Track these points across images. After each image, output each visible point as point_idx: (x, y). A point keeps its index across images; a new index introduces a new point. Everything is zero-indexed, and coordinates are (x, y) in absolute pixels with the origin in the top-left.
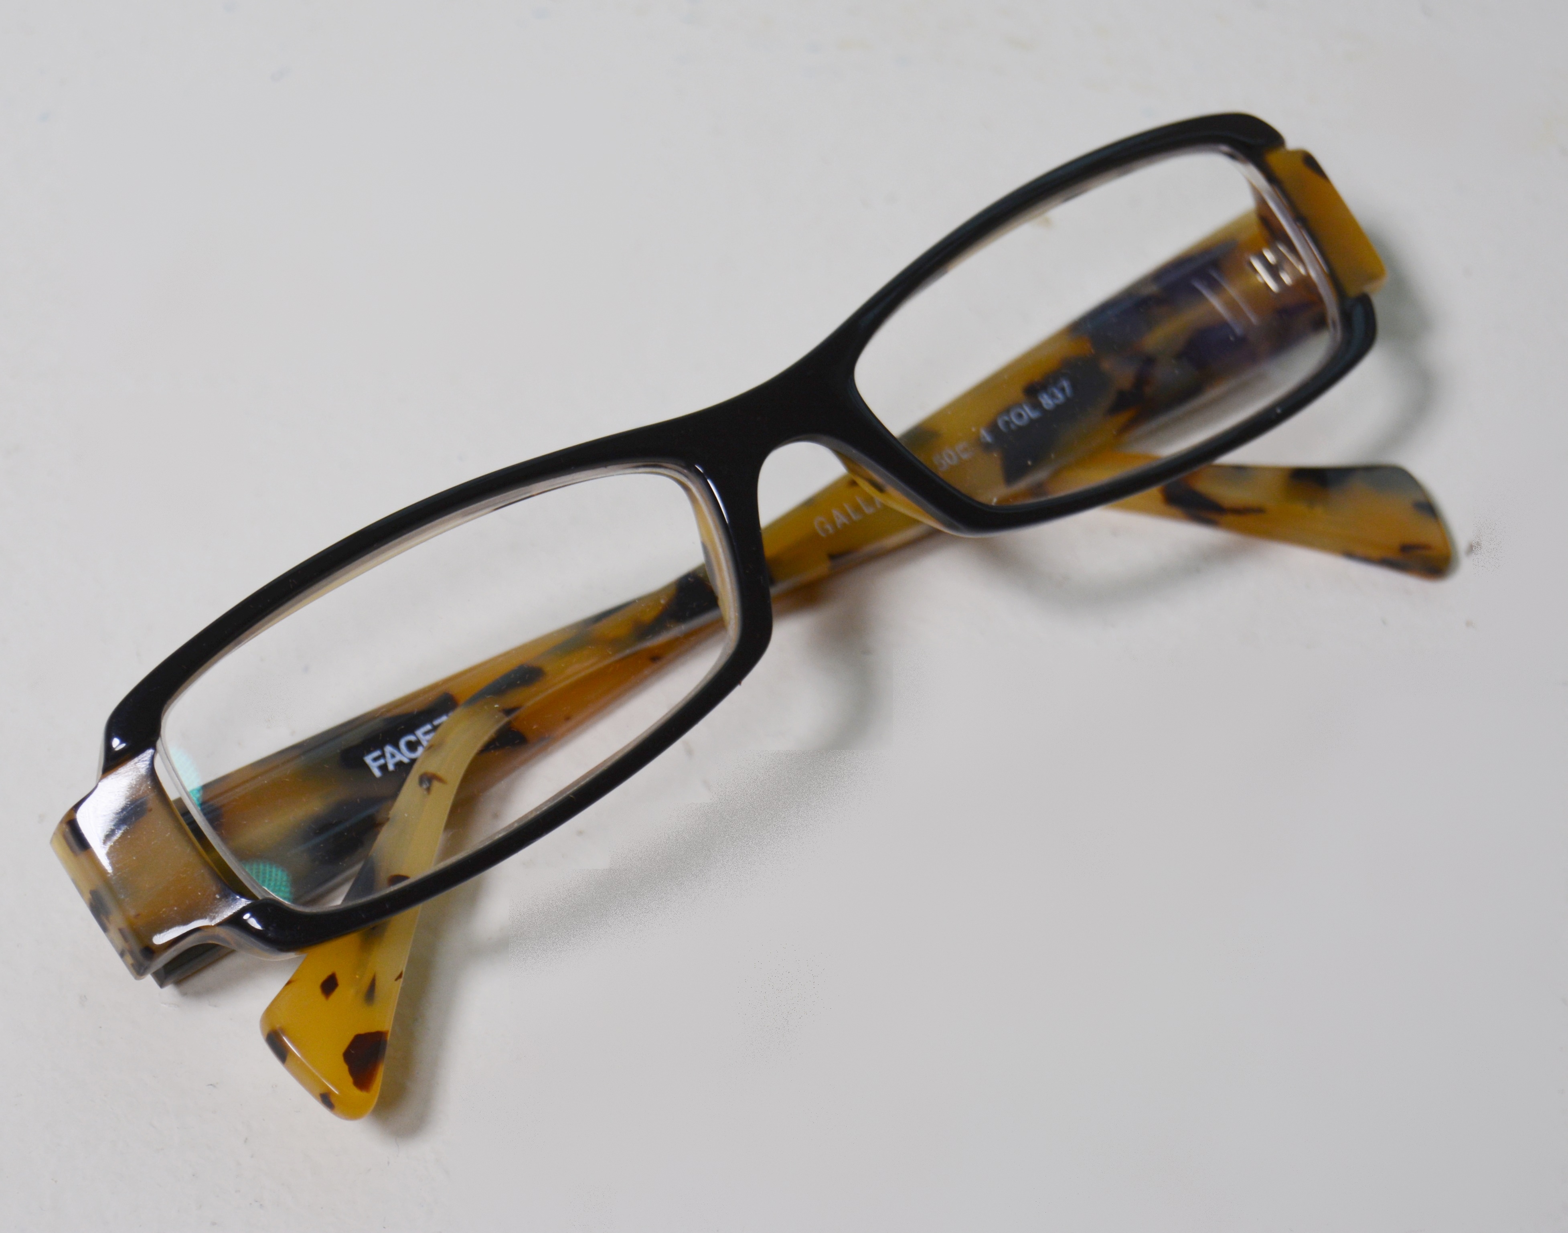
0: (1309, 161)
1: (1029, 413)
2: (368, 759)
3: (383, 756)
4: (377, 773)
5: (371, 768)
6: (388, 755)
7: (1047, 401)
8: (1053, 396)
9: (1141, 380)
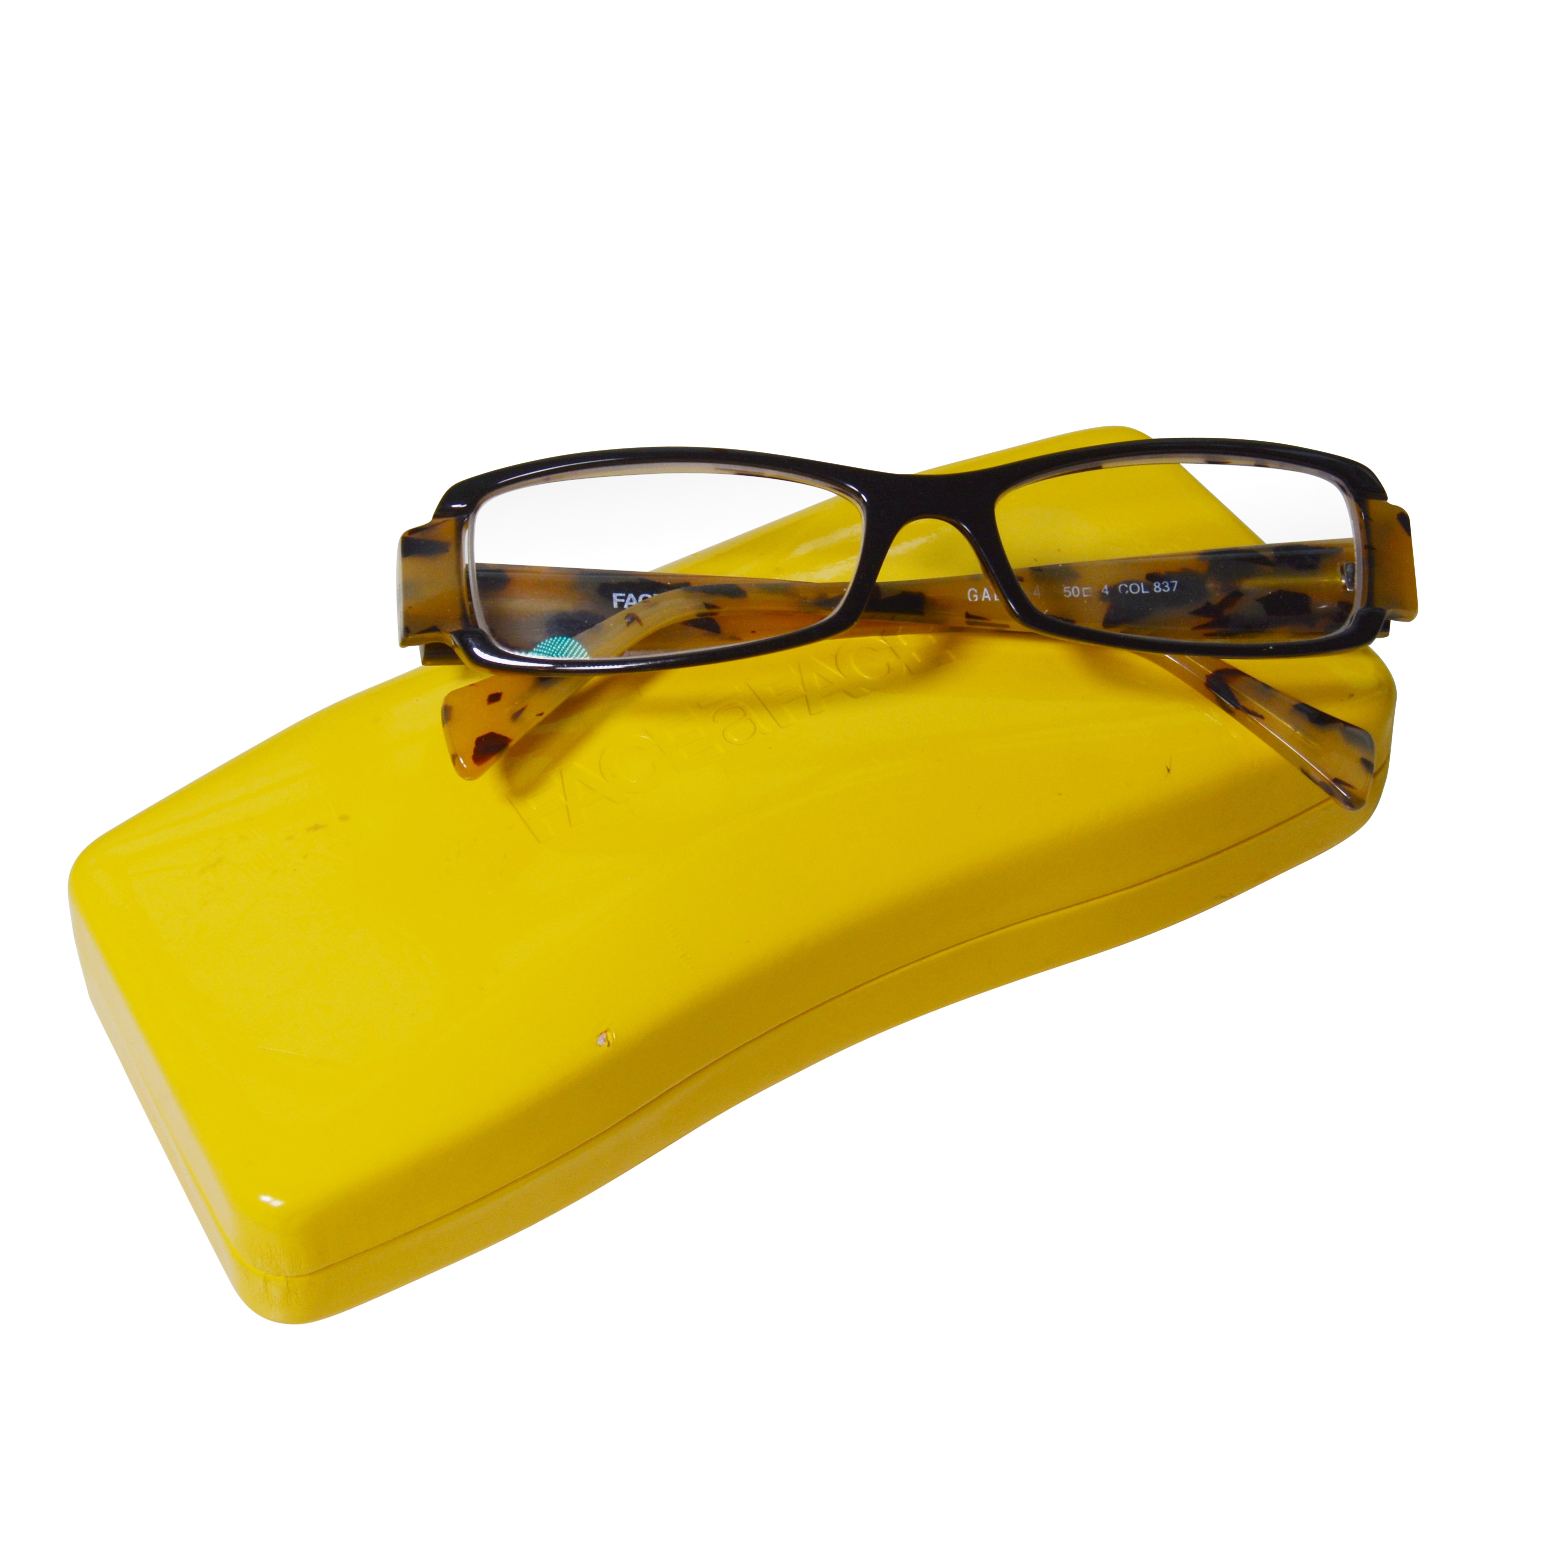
0: (1403, 519)
1: (1142, 589)
2: (615, 595)
3: (625, 598)
4: (615, 605)
5: (614, 601)
6: (629, 599)
7: (1157, 587)
8: (1163, 587)
9: (1225, 603)
